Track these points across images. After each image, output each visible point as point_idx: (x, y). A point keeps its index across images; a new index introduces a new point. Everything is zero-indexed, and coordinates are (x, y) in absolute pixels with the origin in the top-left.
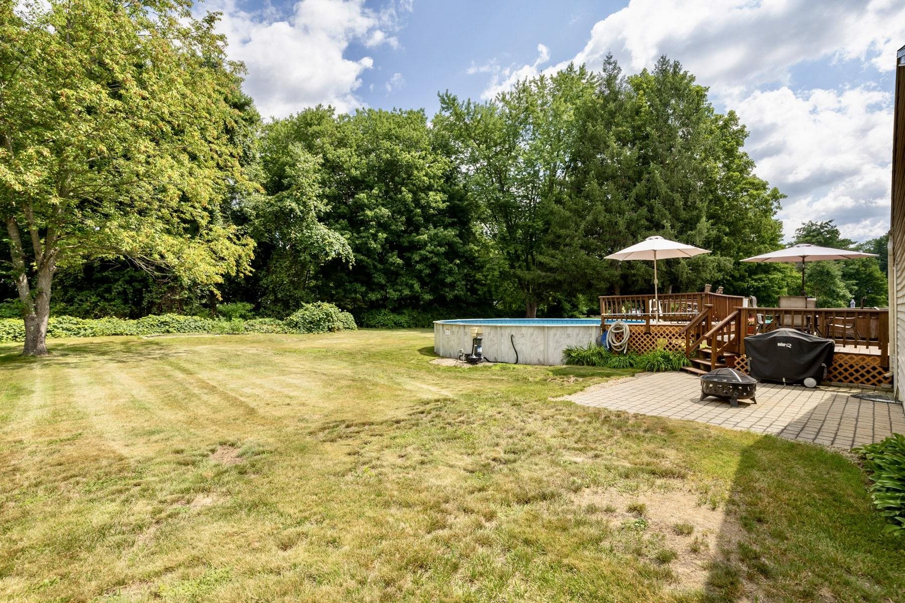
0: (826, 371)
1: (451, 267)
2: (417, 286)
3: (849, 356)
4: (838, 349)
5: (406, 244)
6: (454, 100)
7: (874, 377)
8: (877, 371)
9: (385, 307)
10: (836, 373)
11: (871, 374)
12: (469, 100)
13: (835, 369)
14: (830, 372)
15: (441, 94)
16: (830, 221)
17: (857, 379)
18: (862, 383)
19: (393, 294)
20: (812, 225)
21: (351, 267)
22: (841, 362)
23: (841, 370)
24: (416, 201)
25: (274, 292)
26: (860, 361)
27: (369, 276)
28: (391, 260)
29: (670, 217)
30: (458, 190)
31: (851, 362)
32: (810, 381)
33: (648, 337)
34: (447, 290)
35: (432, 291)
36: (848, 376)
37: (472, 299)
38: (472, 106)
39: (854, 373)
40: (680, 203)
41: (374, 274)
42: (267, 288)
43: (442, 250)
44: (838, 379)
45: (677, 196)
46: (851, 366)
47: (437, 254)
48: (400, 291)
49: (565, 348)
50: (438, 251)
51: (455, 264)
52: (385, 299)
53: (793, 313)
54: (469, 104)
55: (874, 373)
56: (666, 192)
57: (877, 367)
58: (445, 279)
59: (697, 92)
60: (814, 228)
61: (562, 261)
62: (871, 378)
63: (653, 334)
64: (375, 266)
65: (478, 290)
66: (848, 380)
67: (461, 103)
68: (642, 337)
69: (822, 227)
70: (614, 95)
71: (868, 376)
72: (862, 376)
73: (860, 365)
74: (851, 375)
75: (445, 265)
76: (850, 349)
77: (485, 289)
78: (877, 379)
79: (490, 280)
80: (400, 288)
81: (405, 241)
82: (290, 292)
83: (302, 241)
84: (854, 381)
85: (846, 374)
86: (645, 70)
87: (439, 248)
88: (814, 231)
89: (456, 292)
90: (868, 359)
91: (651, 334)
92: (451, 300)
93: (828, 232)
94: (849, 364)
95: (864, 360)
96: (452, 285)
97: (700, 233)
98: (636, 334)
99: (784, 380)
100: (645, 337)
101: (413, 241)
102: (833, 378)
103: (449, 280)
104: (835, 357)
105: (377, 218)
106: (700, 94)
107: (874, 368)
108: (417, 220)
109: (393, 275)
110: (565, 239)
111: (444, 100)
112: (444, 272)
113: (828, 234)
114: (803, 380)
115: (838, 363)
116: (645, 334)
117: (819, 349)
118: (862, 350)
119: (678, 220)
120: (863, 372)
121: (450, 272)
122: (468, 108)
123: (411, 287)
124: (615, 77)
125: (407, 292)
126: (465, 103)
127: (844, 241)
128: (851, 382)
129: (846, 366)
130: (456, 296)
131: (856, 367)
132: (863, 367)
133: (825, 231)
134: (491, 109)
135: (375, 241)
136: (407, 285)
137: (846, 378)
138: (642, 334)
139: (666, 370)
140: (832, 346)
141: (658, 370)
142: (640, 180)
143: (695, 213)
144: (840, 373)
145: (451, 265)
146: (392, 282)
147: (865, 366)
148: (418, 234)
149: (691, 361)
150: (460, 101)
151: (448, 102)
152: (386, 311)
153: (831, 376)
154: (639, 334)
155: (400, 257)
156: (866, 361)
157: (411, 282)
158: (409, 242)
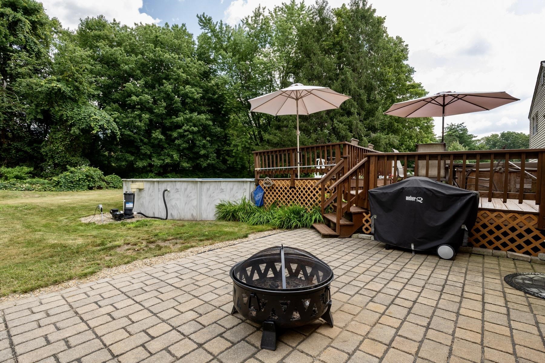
0: (466, 235)
1: (204, 143)
2: (176, 156)
3: (496, 214)
4: (484, 203)
5: (168, 124)
6: (210, 19)
7: (528, 243)
8: (533, 234)
9: (151, 171)
10: (478, 236)
11: (525, 239)
12: (221, 21)
13: (478, 231)
14: (471, 235)
15: (199, 16)
16: (463, 123)
17: (505, 245)
18: (512, 250)
19: (157, 162)
20: (453, 125)
21: (118, 139)
22: (485, 221)
23: (485, 231)
24: (176, 91)
25: (52, 157)
26: (510, 221)
27: (138, 148)
28: (154, 135)
29: (357, 106)
30: (211, 87)
31: (499, 222)
32: (445, 250)
33: (293, 191)
34: (202, 160)
35: (189, 159)
36: (493, 240)
37: (223, 167)
38: (224, 26)
39: (501, 236)
40: (365, 97)
41: (141, 146)
42: (47, 155)
43: (195, 129)
44: (480, 244)
45: (362, 91)
46: (498, 228)
47: (193, 133)
48: (163, 160)
49: (218, 202)
50: (193, 130)
51: (207, 141)
52: (150, 165)
53: (428, 158)
54: (221, 24)
55: (529, 237)
56: (355, 89)
57: (533, 229)
58: (200, 152)
59: (378, 19)
60: (454, 127)
61: (281, 138)
62: (523, 245)
63: (297, 188)
64: (142, 141)
65: (228, 161)
66: (493, 246)
67: (215, 23)
68: (288, 191)
69: (458, 127)
70: (323, 21)
71: (520, 241)
72: (512, 240)
73: (510, 226)
74: (498, 238)
75: (200, 141)
76: (497, 204)
77: (233, 160)
78: (532, 246)
79: (235, 152)
80: (163, 158)
81: (167, 123)
82: (67, 159)
83: (71, 117)
84: (500, 247)
85: (491, 238)
86: (344, 5)
87: (193, 128)
88: (454, 129)
89: (209, 161)
90: (521, 218)
91: (295, 189)
92: (205, 167)
93: (461, 130)
94: (495, 225)
95: (515, 218)
96: (206, 157)
97: (378, 119)
98: (283, 188)
99: (413, 247)
100: (290, 191)
101: (173, 122)
102: (474, 243)
103: (203, 152)
104: (479, 214)
105: (140, 103)
106: (380, 21)
107: (529, 231)
108: (176, 107)
109: (158, 148)
110: (283, 122)
111: (202, 20)
112: (199, 146)
113: (461, 131)
114: (437, 247)
115: (481, 223)
116: (290, 188)
117: (459, 205)
118: (513, 205)
119: (362, 109)
120: (513, 235)
121: (204, 147)
122: (221, 28)
123: (172, 157)
124: (324, 8)
125: (168, 160)
126: (219, 24)
127: (470, 135)
128: (497, 248)
129: (492, 227)
130: (209, 164)
131: (504, 229)
132: (513, 229)
133: (460, 129)
134: (240, 31)
135: (140, 121)
136: (169, 155)
137: (490, 243)
138: (288, 188)
139: (296, 227)
140: (475, 200)
141: (289, 228)
142: (337, 80)
143: (375, 105)
144: (484, 236)
145: (204, 141)
146: (158, 153)
147: (517, 227)
148: (177, 117)
149: (324, 217)
150: (214, 21)
151: (205, 22)
152: (153, 175)
153: (472, 239)
154: (286, 188)
155: (163, 133)
156: (517, 221)
157: (172, 153)
158: (171, 123)
